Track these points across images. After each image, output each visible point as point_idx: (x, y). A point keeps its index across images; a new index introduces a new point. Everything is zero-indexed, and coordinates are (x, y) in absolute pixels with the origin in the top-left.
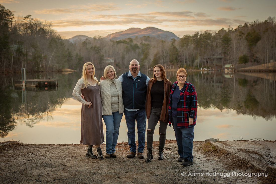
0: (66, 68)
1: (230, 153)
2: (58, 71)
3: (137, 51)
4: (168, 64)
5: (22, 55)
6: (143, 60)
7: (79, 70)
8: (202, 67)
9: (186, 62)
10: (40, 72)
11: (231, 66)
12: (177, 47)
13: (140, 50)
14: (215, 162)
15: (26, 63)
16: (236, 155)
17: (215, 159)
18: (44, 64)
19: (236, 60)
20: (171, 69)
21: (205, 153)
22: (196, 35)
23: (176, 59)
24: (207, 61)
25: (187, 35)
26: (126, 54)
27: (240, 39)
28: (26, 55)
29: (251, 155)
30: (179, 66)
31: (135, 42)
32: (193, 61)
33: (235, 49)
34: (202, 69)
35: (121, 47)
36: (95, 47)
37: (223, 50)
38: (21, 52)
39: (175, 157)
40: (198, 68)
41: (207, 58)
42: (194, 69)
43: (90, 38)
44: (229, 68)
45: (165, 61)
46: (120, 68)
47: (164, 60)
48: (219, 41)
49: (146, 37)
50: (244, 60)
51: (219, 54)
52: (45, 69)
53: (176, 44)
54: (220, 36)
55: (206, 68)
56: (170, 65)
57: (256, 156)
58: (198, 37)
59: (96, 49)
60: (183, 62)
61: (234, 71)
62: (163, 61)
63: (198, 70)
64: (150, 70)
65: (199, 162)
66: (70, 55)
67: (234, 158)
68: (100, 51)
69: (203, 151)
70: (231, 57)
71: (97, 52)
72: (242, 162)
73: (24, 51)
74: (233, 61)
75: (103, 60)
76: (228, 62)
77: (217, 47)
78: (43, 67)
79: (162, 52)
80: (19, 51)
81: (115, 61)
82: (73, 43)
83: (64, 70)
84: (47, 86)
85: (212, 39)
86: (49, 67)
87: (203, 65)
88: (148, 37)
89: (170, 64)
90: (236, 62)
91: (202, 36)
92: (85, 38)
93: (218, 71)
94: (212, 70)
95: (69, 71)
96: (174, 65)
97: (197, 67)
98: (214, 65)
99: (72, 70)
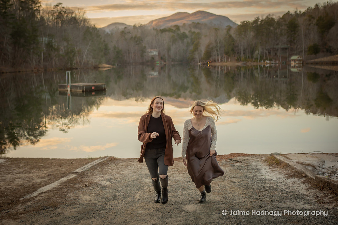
0: (104, 64)
1: (289, 166)
2: (95, 68)
3: (185, 40)
4: (223, 57)
5: (53, 50)
6: (193, 52)
7: (118, 65)
8: (263, 59)
9: (244, 54)
10: (74, 69)
11: (298, 58)
12: (234, 36)
13: (189, 40)
14: (278, 172)
15: (57, 59)
16: (295, 167)
17: (278, 170)
18: (78, 60)
19: (304, 51)
20: (226, 62)
21: (270, 165)
22: (256, 21)
23: (233, 50)
24: (270, 51)
25: (244, 21)
26: (172, 45)
27: (310, 25)
28: (58, 50)
29: (306, 167)
30: (236, 58)
31: (182, 31)
32: (252, 52)
33: (303, 38)
34: (264, 61)
35: (166, 38)
36: (135, 38)
37: (289, 38)
38: (52, 46)
39: (246, 169)
40: (259, 61)
41: (269, 49)
42: (254, 62)
43: (129, 26)
44: (296, 60)
46: (165, 62)
47: (218, 52)
48: (284, 27)
49: (195, 23)
50: (315, 50)
51: (284, 43)
52: (79, 65)
53: (232, 33)
54: (285, 21)
55: (268, 60)
56: (225, 58)
57: (310, 168)
58: (258, 23)
59: (136, 39)
60: (241, 54)
61: (303, 64)
62: (216, 53)
63: (259, 64)
64: (201, 64)
65: (265, 173)
66: (106, 48)
67: (292, 169)
68: (141, 41)
69: (268, 163)
70: (299, 47)
71: (138, 42)
72: (298, 173)
73: (55, 45)
74: (301, 52)
75: (145, 52)
76: (295, 52)
77: (281, 34)
78: (77, 62)
79: (215, 42)
80: (49, 45)
81: (159, 53)
82: (109, 33)
83: (100, 66)
84: (94, 91)
85: (275, 25)
86: (84, 63)
87: (265, 57)
88: (198, 23)
89: (225, 56)
90: (304, 52)
91: (263, 22)
92: (123, 27)
93: (283, 63)
94: (276, 62)
95: (107, 67)
96: (230, 58)
97: (258, 59)
98: (278, 56)
99: (110, 66)
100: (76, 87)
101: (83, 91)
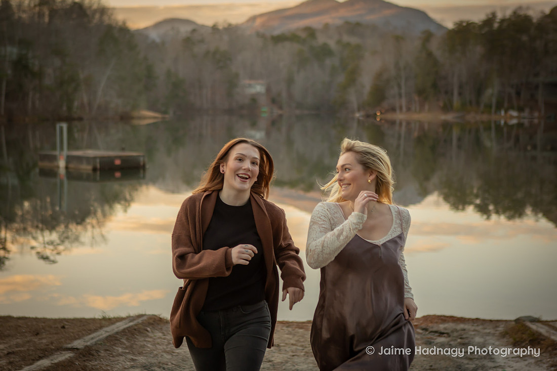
0: (142, 110)
2: (122, 118)
3: (328, 62)
4: (411, 100)
5: (29, 76)
6: (345, 88)
7: (174, 113)
8: (503, 107)
9: (460, 94)
10: (74, 119)
12: (437, 54)
13: (335, 61)
15: (38, 96)
18: (85, 100)
20: (419, 112)
21: (514, 344)
22: (489, 22)
23: (435, 86)
24: (519, 90)
25: (463, 22)
26: (298, 72)
28: (39, 75)
30: (442, 105)
31: (321, 39)
32: (479, 91)
34: (502, 114)
35: (286, 52)
36: (215, 53)
38: (26, 67)
40: (493, 111)
41: (517, 85)
42: (483, 113)
43: (203, 26)
45: (403, 91)
46: (281, 108)
47: (401, 88)
49: (351, 24)
51: (552, 73)
52: (87, 111)
53: (434, 46)
55: (514, 110)
56: (416, 103)
58: (493, 26)
59: (218, 57)
60: (452, 94)
62: (397, 93)
63: (494, 117)
64: (362, 116)
65: (505, 361)
66: (150, 75)
68: (228, 62)
69: (511, 340)
71: (221, 64)
73: (35, 65)
75: (237, 87)
78: (83, 105)
79: (395, 67)
80: (20, 65)
81: (268, 90)
82: (158, 40)
83: (135, 114)
84: (120, 168)
85: (533, 31)
86: (99, 107)
87: (508, 102)
88: (358, 25)
89: (417, 99)
91: (505, 24)
92: (189, 29)
93: (549, 118)
94: (532, 114)
95: (150, 118)
96: (427, 103)
97: (491, 107)
98: (537, 101)
99: (156, 115)
100: (79, 159)
101: (95, 170)
